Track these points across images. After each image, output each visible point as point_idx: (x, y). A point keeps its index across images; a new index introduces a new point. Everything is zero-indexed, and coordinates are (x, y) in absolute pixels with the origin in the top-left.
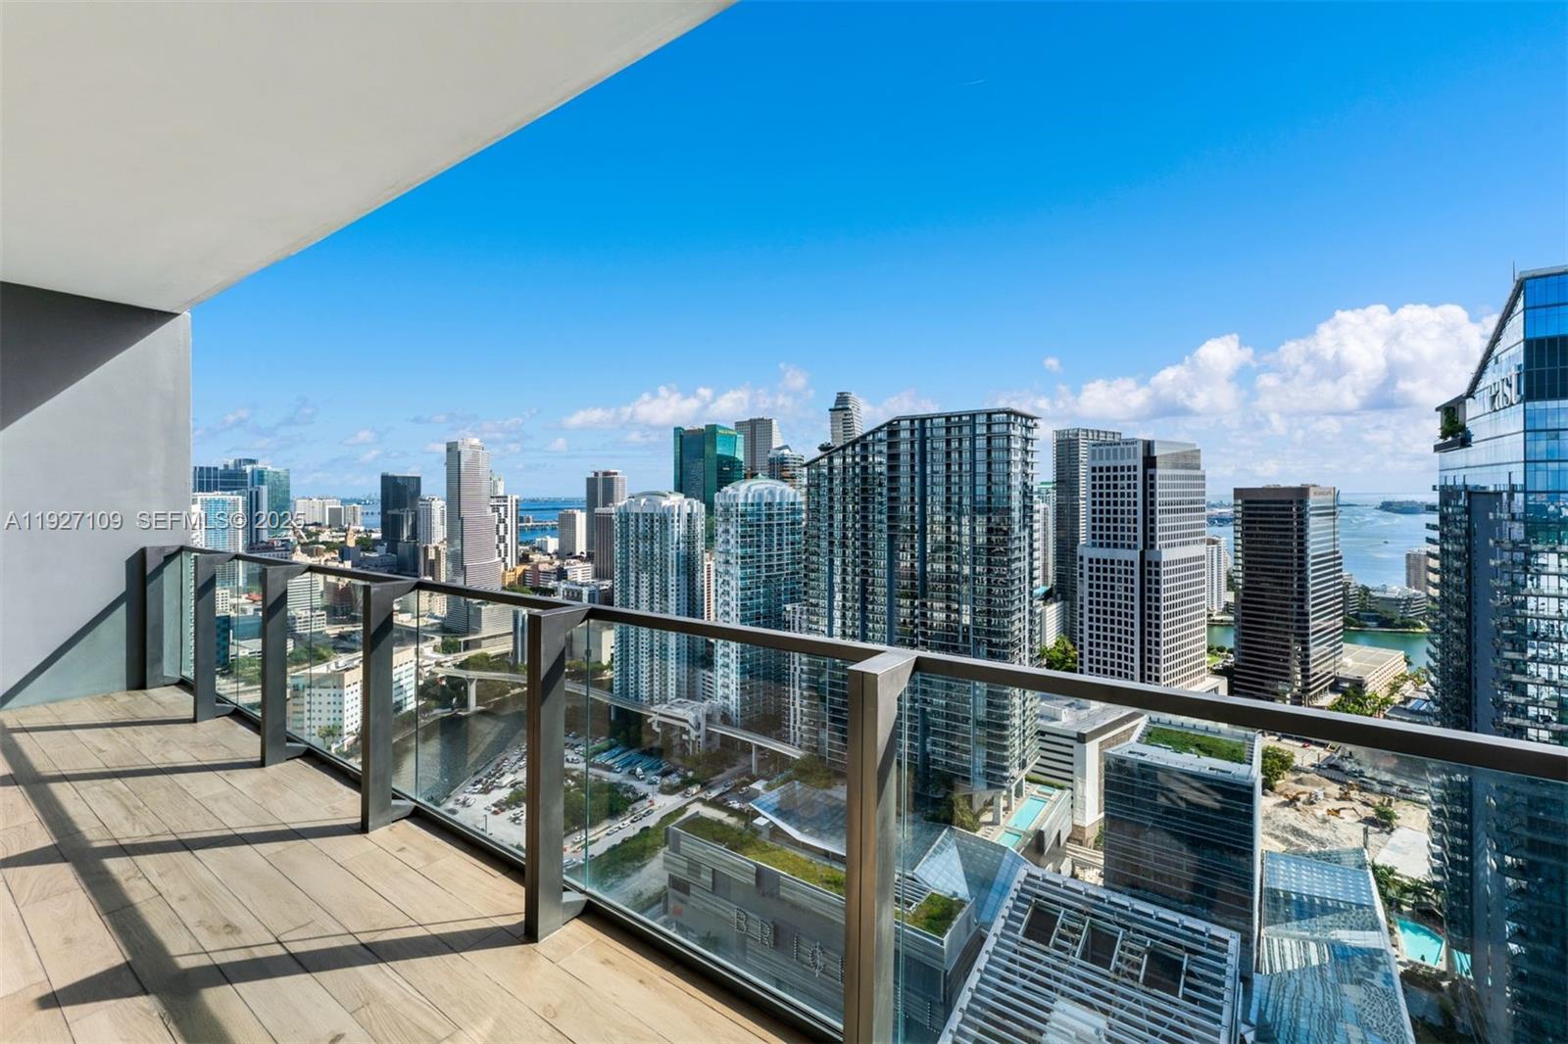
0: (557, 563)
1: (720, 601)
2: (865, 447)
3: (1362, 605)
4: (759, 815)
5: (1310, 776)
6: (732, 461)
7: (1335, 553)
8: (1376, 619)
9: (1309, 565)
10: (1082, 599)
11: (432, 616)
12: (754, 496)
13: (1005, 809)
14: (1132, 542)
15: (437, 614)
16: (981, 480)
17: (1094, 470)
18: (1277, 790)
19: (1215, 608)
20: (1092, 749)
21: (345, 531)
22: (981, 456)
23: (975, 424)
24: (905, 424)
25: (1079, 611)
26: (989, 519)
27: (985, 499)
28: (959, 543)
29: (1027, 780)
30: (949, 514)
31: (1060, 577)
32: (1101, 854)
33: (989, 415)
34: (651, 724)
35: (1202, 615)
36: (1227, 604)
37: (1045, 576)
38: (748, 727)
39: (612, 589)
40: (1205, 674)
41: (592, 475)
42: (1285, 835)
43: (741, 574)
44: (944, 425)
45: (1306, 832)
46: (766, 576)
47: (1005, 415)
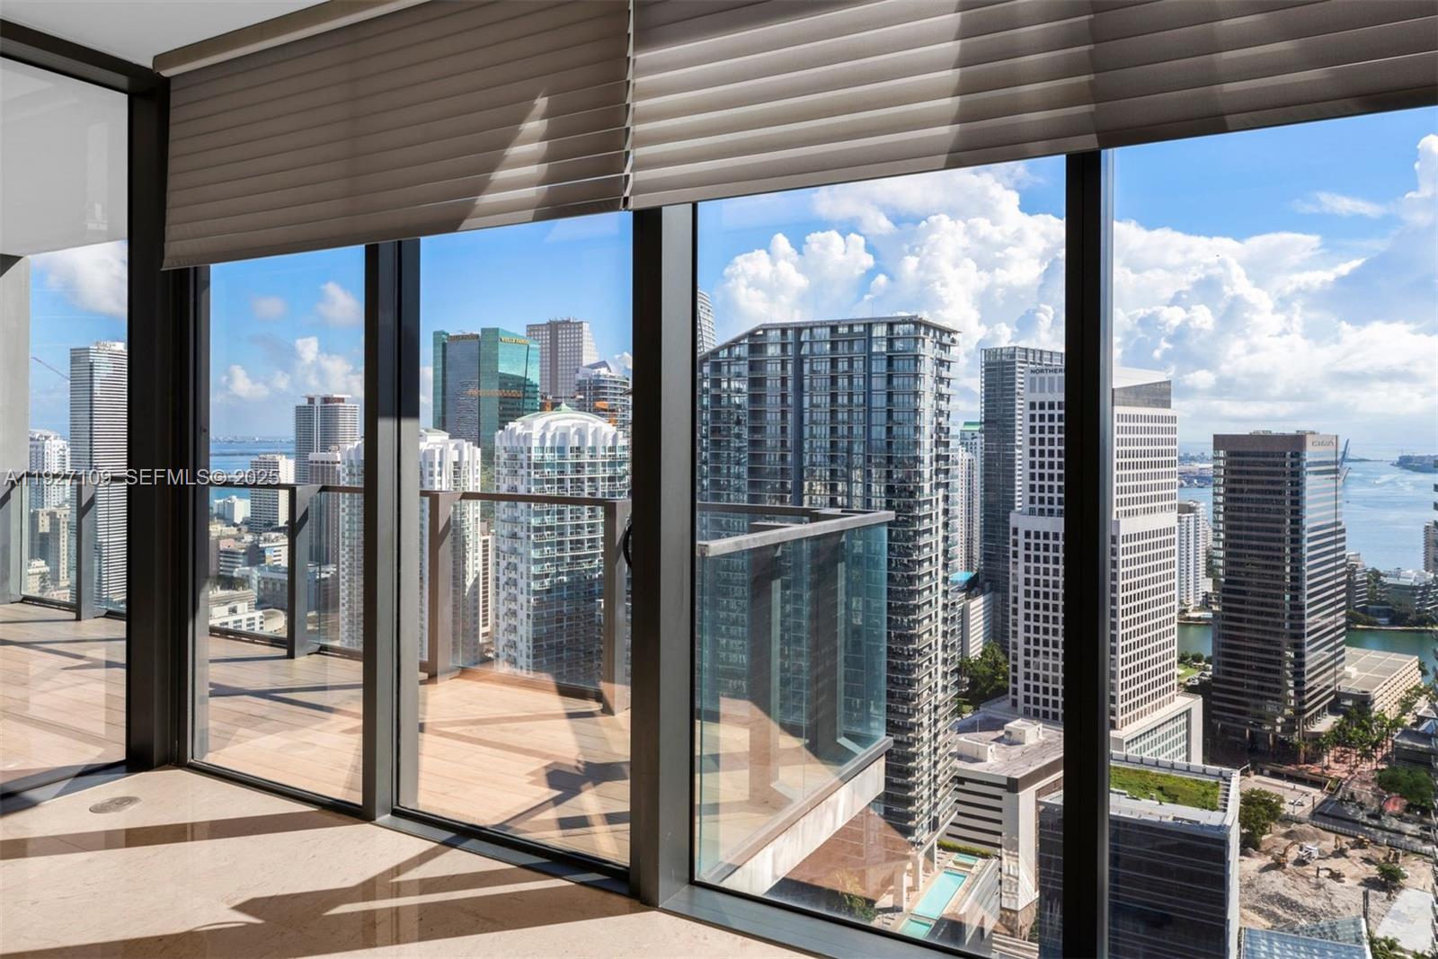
0: (249, 538)
1: (503, 595)
2: (717, 367)
3: (1371, 595)
5: (1303, 827)
6: (522, 384)
7: (1337, 524)
8: (1388, 613)
9: (1305, 541)
10: (1016, 589)
12: (554, 437)
13: (911, 889)
16: (879, 418)
17: (1032, 406)
18: (1263, 848)
19: (1192, 601)
20: (1027, 800)
22: (878, 383)
23: (870, 338)
24: (774, 335)
25: (1012, 605)
26: (889, 474)
27: (884, 443)
29: (940, 846)
30: (834, 467)
31: (987, 557)
32: (1036, 946)
33: (891, 325)
35: (1172, 609)
36: (1207, 596)
37: (969, 558)
39: (336, 578)
40: (1175, 692)
41: (305, 402)
42: (1271, 908)
43: (535, 554)
44: (828, 338)
45: (1296, 902)
46: (572, 558)
47: (912, 326)
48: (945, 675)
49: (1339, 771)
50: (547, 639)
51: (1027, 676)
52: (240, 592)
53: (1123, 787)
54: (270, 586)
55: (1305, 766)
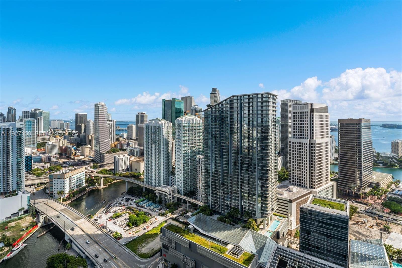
0: (127, 141)
1: (177, 154)
2: (222, 105)
3: (378, 159)
4: (189, 224)
5: (362, 215)
6: (180, 110)
7: (370, 141)
8: (382, 163)
9: (362, 145)
10: (290, 155)
11: (90, 157)
12: (187, 120)
13: (267, 224)
14: (306, 137)
15: (92, 156)
16: (259, 116)
17: (294, 113)
18: (352, 219)
20: (294, 205)
21: (65, 130)
22: (259, 108)
23: (257, 97)
24: (235, 98)
26: (262, 129)
27: (261, 122)
28: (252, 137)
29: (274, 214)
30: (249, 127)
31: (282, 148)
33: (262, 95)
34: (155, 193)
35: (329, 161)
36: (335, 158)
38: (186, 195)
40: (329, 181)
41: (138, 114)
42: (355, 234)
43: (183, 145)
44: (248, 98)
45: (362, 233)
46: (191, 146)
47: (267, 95)
48: (275, 175)
49: (372, 201)
50: (186, 164)
51: (293, 176)
52: (125, 152)
53: (320, 204)
54: (131, 151)
55: (362, 200)
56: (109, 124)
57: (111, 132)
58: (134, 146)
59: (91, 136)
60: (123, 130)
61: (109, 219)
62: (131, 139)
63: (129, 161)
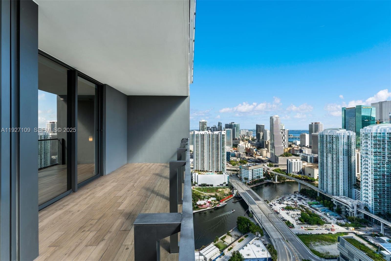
0: (300, 148)
1: (364, 167)
6: (369, 118)
11: (267, 157)
12: (381, 130)
21: (249, 137)
34: (333, 201)
39: (318, 157)
41: (311, 124)
50: (379, 180)
52: (298, 157)
54: (304, 157)
56: (282, 133)
57: (284, 139)
58: (307, 153)
59: (268, 142)
60: (296, 138)
61: (282, 209)
62: (304, 146)
63: (301, 166)
